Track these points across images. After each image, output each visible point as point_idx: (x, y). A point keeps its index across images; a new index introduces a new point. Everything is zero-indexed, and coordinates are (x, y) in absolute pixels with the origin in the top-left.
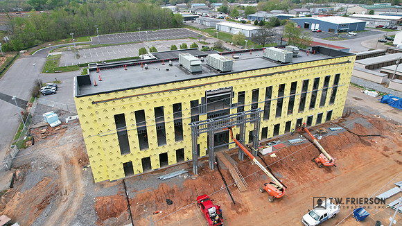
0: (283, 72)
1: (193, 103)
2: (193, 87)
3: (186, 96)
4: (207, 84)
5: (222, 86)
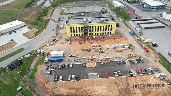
3: (81, 26)
4: (84, 25)
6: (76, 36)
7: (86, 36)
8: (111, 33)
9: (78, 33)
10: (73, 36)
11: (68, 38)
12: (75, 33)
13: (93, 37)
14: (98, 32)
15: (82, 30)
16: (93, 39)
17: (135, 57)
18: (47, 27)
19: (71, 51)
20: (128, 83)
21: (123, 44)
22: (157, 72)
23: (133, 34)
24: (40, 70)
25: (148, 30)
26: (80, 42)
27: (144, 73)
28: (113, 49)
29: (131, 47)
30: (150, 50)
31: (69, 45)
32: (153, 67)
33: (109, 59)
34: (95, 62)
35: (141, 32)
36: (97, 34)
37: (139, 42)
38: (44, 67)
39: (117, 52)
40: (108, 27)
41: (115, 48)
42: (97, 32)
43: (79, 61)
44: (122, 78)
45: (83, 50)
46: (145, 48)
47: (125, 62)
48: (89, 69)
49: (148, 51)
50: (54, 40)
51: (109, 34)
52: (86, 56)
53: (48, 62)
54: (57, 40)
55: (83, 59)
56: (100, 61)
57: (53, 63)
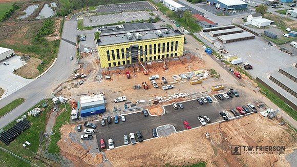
1: (127, 49)
2: (127, 44)
3: (125, 47)
4: (131, 44)
6: (117, 64)
7: (135, 63)
8: (176, 54)
9: (121, 60)
10: (112, 65)
11: (104, 70)
12: (117, 61)
13: (148, 64)
14: (155, 55)
15: (128, 53)
16: (148, 67)
17: (223, 89)
18: (59, 55)
19: (115, 92)
20: (224, 133)
21: (201, 71)
22: (261, 109)
23: (210, 52)
24: (67, 134)
25: (232, 44)
26: (128, 75)
27: (244, 112)
28: (185, 81)
29: (213, 73)
30: (243, 76)
31: (108, 82)
32: (254, 102)
33: (184, 97)
34: (163, 106)
35: (222, 49)
36: (153, 59)
37: (223, 64)
38: (73, 127)
39: (193, 84)
40: (170, 44)
41: (189, 78)
42: (153, 55)
43: (135, 107)
44: (212, 125)
45: (137, 88)
46: (235, 74)
47: (211, 100)
48: (156, 119)
49: (240, 77)
50: (79, 77)
51: (174, 56)
52: (145, 99)
53: (78, 118)
54: (85, 77)
55: (140, 103)
56: (170, 102)
57: (88, 118)
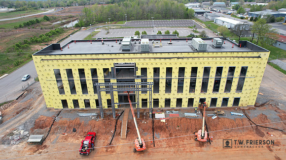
0: (182, 58)
1: (105, 70)
2: (104, 59)
3: (99, 65)
4: (115, 59)
5: (127, 61)
6: (82, 105)
7: (127, 109)
8: (237, 101)
9: (92, 96)
12: (80, 97)
14: (179, 96)
16: (155, 126)
36: (173, 104)
40: (225, 74)
42: (174, 95)
51: (230, 104)
